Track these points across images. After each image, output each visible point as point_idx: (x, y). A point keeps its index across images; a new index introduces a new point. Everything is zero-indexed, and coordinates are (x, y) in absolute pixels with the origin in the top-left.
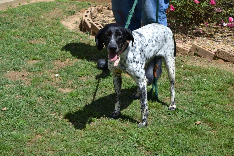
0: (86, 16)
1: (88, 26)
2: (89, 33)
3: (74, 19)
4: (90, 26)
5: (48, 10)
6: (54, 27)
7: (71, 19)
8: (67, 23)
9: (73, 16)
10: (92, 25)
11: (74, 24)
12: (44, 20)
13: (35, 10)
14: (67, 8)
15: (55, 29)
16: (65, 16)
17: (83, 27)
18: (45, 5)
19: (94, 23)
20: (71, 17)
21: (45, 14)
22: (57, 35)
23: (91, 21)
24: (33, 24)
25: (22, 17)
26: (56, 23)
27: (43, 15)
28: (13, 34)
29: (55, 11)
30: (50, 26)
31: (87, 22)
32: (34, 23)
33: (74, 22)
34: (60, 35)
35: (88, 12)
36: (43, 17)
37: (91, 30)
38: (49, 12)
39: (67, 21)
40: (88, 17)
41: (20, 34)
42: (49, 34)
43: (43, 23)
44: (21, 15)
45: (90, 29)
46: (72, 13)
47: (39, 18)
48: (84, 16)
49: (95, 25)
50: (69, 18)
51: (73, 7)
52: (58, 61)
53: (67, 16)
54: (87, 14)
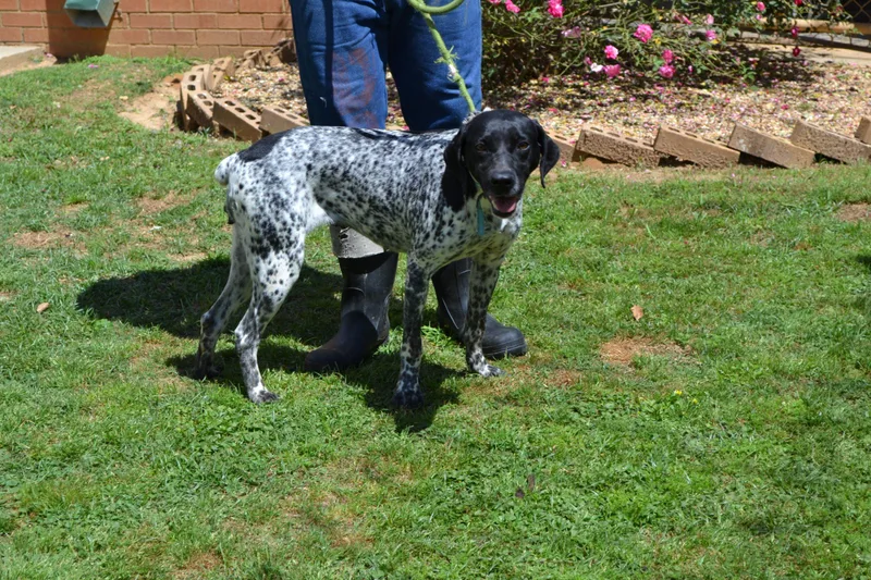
0: (192, 88)
1: (202, 114)
2: (210, 132)
3: (151, 104)
4: (209, 114)
5: (68, 86)
6: (103, 128)
7: (142, 106)
8: (134, 115)
9: (147, 96)
10: (217, 108)
11: (153, 116)
12: (65, 112)
13: (29, 89)
14: (125, 76)
15: (107, 131)
16: (126, 98)
17: (188, 118)
18: (55, 75)
19: (221, 102)
20: (141, 99)
21: (62, 98)
22: (118, 144)
23: (210, 99)
24: (35, 125)
26: (103, 117)
27: (57, 101)
29: (90, 88)
30: (91, 125)
31: (200, 103)
32: (38, 122)
33: (153, 113)
34: (128, 144)
35: (193, 78)
36: (58, 104)
37: (215, 122)
38: (73, 91)
39: (134, 111)
40: (199, 89)
41: (11, 151)
42: (96, 145)
43: (65, 119)
45: (211, 119)
46: (144, 88)
47: (49, 107)
48: (187, 88)
49: (226, 106)
50: (136, 103)
51: (139, 74)
52: (146, 201)
53: (131, 97)
54: (192, 83)
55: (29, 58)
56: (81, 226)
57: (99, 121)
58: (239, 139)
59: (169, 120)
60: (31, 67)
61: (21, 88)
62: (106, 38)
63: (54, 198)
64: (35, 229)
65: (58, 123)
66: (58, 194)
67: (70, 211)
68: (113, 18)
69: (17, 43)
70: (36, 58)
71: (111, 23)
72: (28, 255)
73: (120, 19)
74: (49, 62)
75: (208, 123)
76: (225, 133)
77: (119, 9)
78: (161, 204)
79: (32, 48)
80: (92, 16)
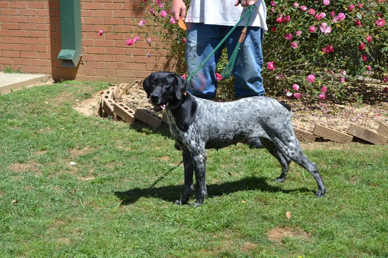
0: (107, 97)
1: (109, 109)
2: (112, 118)
3: (90, 104)
4: (112, 109)
5: (53, 94)
6: (64, 114)
7: (85, 104)
8: (81, 108)
9: (88, 100)
10: (116, 107)
11: (90, 109)
12: (49, 106)
13: (36, 95)
14: (79, 90)
15: (66, 116)
16: (78, 100)
17: (103, 111)
18: (49, 89)
19: (118, 104)
20: (86, 101)
21: (50, 99)
22: (69, 123)
23: (114, 102)
24: (35, 112)
25: (19, 105)
26: (66, 109)
27: (47, 101)
28: (12, 124)
29: (63, 95)
30: (59, 113)
31: (109, 104)
32: (36, 111)
33: (90, 108)
34: (74, 122)
35: (108, 92)
36: (47, 103)
37: (114, 114)
38: (55, 96)
39: (81, 107)
40: (110, 98)
41: (20, 124)
42: (59, 122)
43: (49, 110)
44: (18, 103)
45: (113, 112)
46: (87, 96)
47: (43, 104)
48: (105, 97)
49: (120, 107)
50: (83, 103)
51: (87, 89)
52: (75, 150)
53: (81, 100)
54: (107, 95)
55: (41, 80)
56: (42, 161)
57: (63, 110)
58: (125, 122)
59: (96, 112)
60: (42, 84)
61: (33, 94)
62: (76, 72)
63: (33, 147)
64: (21, 162)
65: (45, 111)
66: (36, 146)
67: (40, 154)
68: (79, 63)
69: (37, 73)
70: (44, 80)
71: (78, 65)
72: (14, 175)
73: (83, 64)
74: (50, 82)
75: (112, 114)
76: (119, 119)
77: (82, 59)
78: (81, 152)
79: (43, 75)
80: (71, 62)
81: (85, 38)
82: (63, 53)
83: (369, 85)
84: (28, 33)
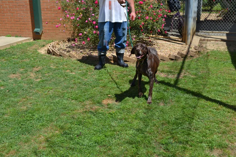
0: (50, 47)
1: (50, 51)
3: (44, 49)
4: (51, 51)
6: (34, 53)
9: (44, 47)
10: (52, 50)
11: (44, 51)
12: (29, 50)
14: (41, 44)
17: (48, 52)
22: (35, 57)
23: (52, 49)
25: (18, 50)
28: (13, 58)
30: (32, 53)
31: (50, 49)
32: (24, 52)
35: (51, 45)
36: (28, 49)
38: (32, 46)
39: (41, 50)
40: (51, 47)
41: (17, 58)
43: (29, 52)
44: (18, 49)
46: (44, 46)
48: (49, 47)
49: (54, 50)
50: (42, 48)
51: (44, 43)
52: (35, 68)
53: (41, 48)
54: (50, 46)
55: (28, 40)
56: (22, 73)
57: (34, 52)
58: (56, 56)
59: (46, 52)
60: (29, 41)
61: (23, 46)
64: (14, 74)
65: (27, 52)
66: (21, 67)
67: (21, 70)
68: (42, 33)
69: (27, 37)
72: (10, 79)
74: (32, 40)
75: (51, 53)
76: (54, 55)
78: (37, 69)
79: (29, 38)
80: (38, 33)
81: (44, 24)
82: (36, 30)
83: (144, 39)
84: (23, 23)
